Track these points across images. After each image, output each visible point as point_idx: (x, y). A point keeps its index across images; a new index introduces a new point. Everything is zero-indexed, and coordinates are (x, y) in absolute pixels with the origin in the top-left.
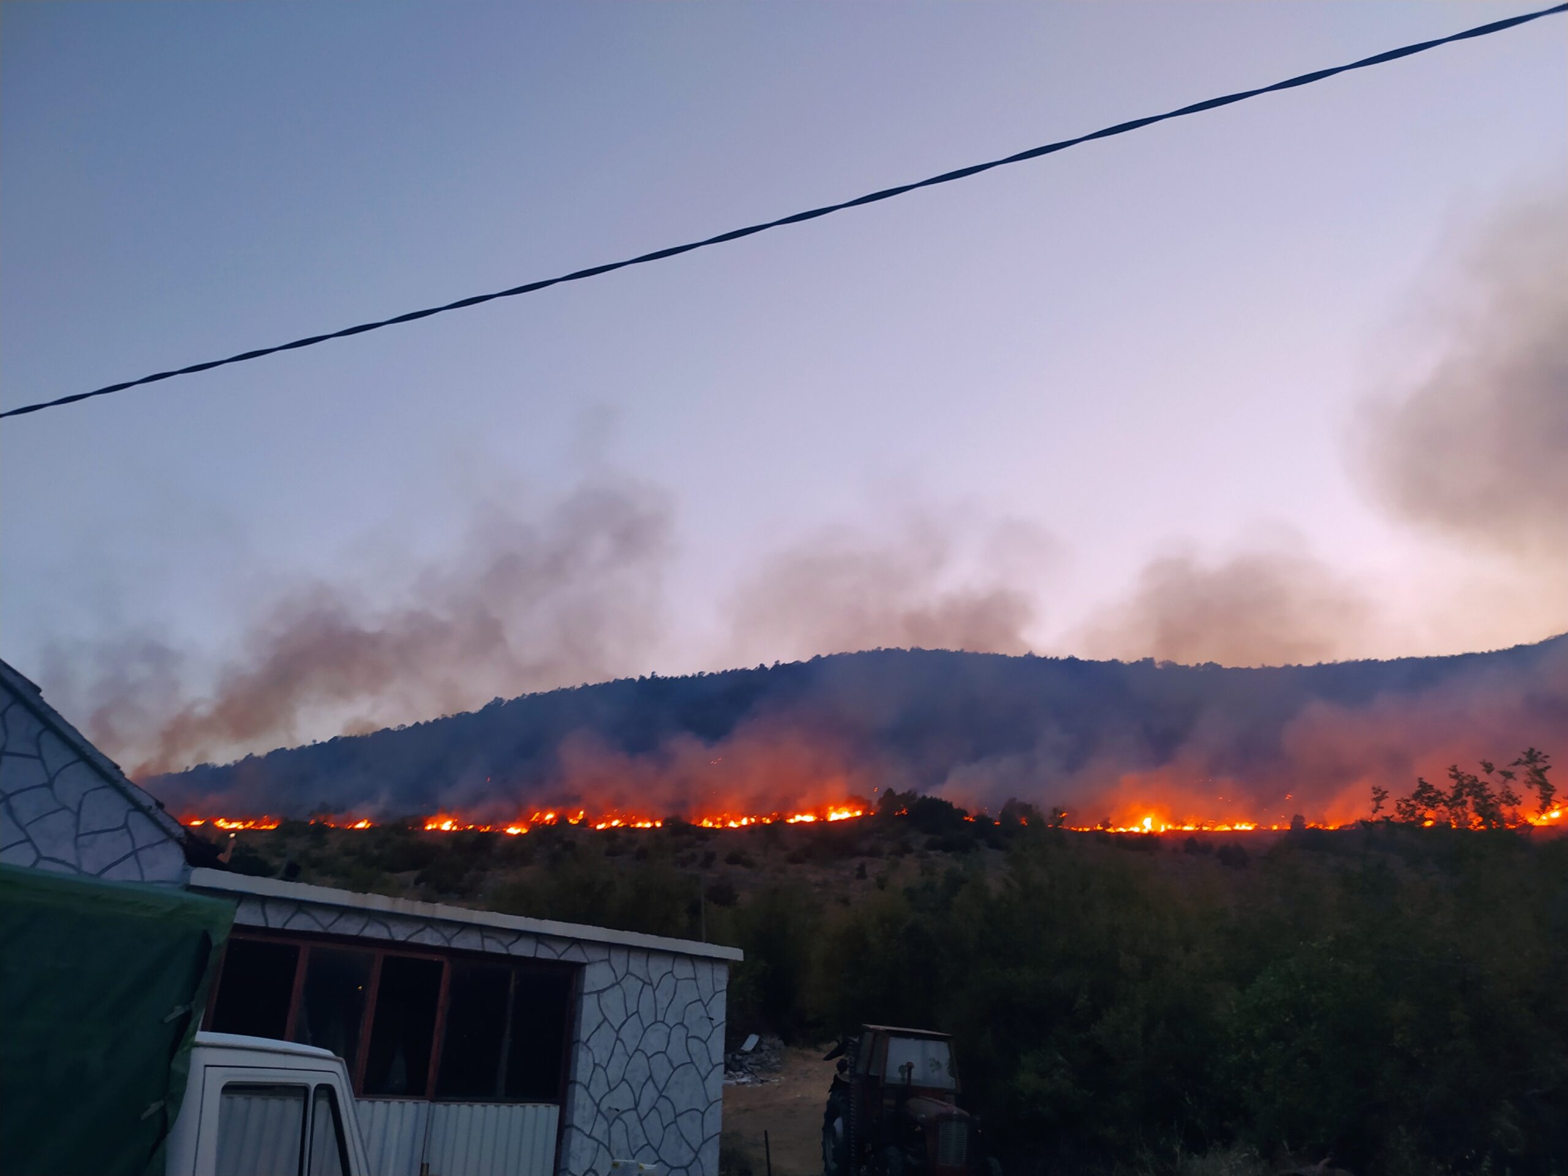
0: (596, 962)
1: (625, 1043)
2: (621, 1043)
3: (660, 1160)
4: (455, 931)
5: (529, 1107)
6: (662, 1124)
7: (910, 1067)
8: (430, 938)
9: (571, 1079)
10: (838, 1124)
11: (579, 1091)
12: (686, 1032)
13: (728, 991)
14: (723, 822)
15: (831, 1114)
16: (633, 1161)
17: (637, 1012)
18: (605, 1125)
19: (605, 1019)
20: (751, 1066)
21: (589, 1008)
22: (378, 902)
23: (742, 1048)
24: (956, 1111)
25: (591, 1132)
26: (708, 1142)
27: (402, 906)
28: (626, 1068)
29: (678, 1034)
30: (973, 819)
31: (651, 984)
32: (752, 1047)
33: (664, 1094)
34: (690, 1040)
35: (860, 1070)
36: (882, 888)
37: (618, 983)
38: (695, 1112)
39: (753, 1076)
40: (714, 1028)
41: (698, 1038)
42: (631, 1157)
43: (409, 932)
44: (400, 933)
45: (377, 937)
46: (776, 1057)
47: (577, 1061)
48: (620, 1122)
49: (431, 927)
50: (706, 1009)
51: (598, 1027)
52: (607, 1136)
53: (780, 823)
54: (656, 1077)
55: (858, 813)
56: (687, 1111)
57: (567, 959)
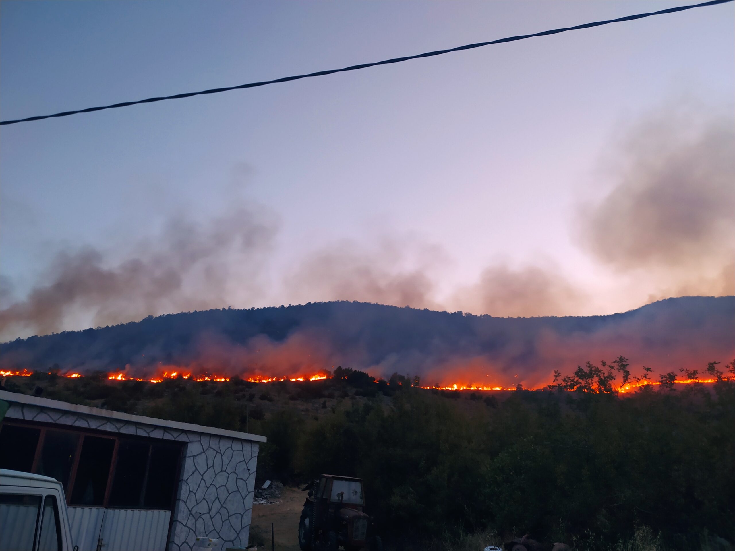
0: (194, 442)
1: (206, 481)
2: (204, 481)
3: (220, 537)
4: (122, 425)
5: (156, 511)
6: (222, 520)
7: (342, 494)
8: (109, 428)
9: (177, 498)
10: (307, 521)
11: (182, 505)
12: (236, 476)
13: (258, 456)
14: (259, 380)
15: (304, 516)
16: (206, 538)
17: (213, 466)
18: (194, 521)
19: (197, 469)
20: (266, 495)
21: (189, 463)
22: (83, 409)
23: (262, 487)
24: (362, 514)
25: (186, 524)
26: (244, 529)
27: (95, 411)
28: (205, 494)
29: (233, 477)
30: (377, 382)
31: (221, 453)
32: (267, 487)
33: (223, 506)
34: (238, 480)
35: (319, 496)
36: (334, 412)
37: (204, 452)
38: (238, 515)
39: (267, 500)
40: (250, 474)
41: (242, 479)
42: (206, 536)
43: (98, 424)
44: (94, 425)
45: (81, 426)
46: (278, 491)
47: (181, 489)
48: (201, 519)
49: (110, 423)
50: (247, 466)
51: (193, 473)
52: (194, 526)
53: (287, 381)
54: (220, 497)
55: (325, 378)
56: (234, 514)
57: (179, 440)
